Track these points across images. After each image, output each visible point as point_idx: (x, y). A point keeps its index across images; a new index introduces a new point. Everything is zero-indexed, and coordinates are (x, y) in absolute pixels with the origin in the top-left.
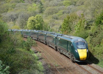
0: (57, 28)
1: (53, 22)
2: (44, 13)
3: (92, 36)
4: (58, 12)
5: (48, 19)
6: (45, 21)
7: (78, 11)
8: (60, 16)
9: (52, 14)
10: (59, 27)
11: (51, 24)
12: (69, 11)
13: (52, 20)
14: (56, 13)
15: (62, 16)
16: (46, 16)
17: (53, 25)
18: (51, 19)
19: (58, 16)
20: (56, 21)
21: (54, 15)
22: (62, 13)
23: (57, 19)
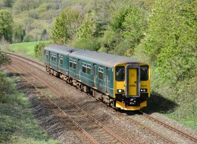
0: (37, 34)
1: (31, 23)
4: (38, 6)
5: (21, 18)
6: (17, 21)
7: (73, 6)
8: (42, 14)
9: (28, 10)
10: (41, 31)
11: (27, 28)
12: (59, 6)
13: (29, 20)
14: (35, 8)
15: (46, 13)
16: (18, 13)
17: (31, 29)
18: (28, 18)
19: (39, 12)
20: (36, 21)
21: (32, 11)
22: (46, 8)
23: (37, 18)
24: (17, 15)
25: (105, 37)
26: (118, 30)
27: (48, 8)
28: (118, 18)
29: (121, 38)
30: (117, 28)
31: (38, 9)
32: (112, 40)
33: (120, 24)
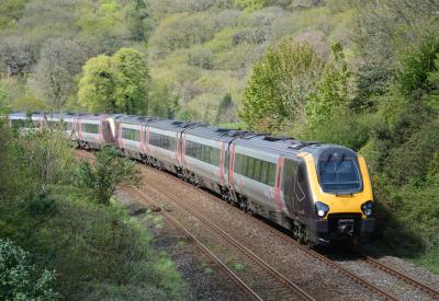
0: (209, 106)
1: (192, 82)
2: (151, 40)
3: (387, 138)
4: (212, 37)
5: (170, 68)
6: (159, 76)
7: (301, 32)
8: (222, 56)
9: (188, 47)
10: (216, 100)
11: (184, 91)
12: (263, 34)
13: (189, 72)
14: (204, 40)
15: (231, 53)
16: (161, 55)
17: (193, 93)
18: (185, 67)
19: (214, 52)
20: (205, 74)
21: (196, 49)
22: (230, 42)
23: (208, 66)
24: (160, 62)
25: (380, 112)
26: (416, 92)
27: (237, 40)
28: (416, 62)
29: (425, 114)
30: (412, 88)
31: (210, 45)
32: (399, 119)
33: (423, 78)
